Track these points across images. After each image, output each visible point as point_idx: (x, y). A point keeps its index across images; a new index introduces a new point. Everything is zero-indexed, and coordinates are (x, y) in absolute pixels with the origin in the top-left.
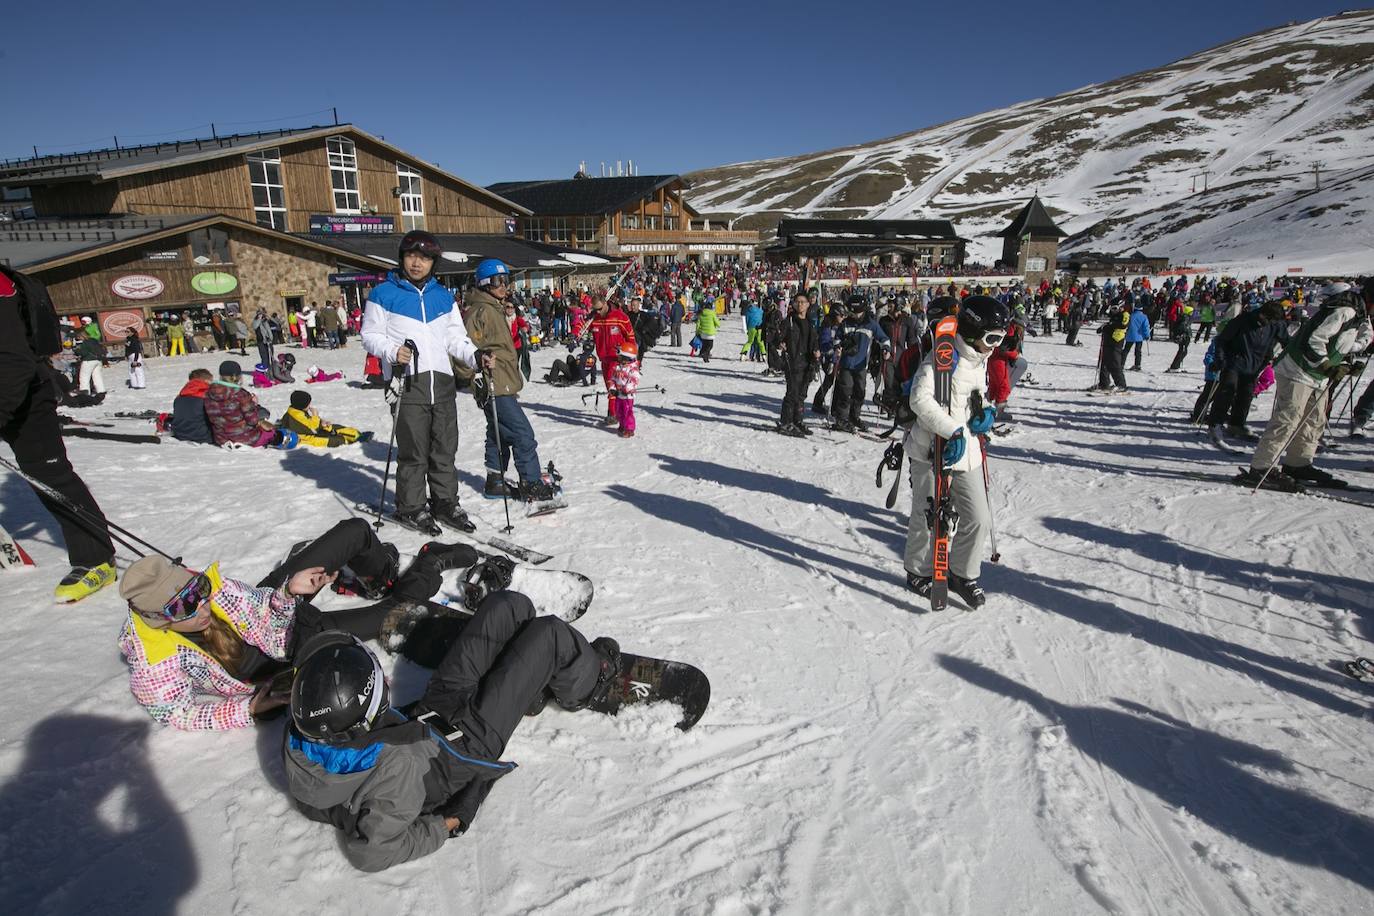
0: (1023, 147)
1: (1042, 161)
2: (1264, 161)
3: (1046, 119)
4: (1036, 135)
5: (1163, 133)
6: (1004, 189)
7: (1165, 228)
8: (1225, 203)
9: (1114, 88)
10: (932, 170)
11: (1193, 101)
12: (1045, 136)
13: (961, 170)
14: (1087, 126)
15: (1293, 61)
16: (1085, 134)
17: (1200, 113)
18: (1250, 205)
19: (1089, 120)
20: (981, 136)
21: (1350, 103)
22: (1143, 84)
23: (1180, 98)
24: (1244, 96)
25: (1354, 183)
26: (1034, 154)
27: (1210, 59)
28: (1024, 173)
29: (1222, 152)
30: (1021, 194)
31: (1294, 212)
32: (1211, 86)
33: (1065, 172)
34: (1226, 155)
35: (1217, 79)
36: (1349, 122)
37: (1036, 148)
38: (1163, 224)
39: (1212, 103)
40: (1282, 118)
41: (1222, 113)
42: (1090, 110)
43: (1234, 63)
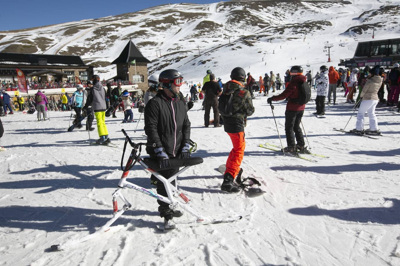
0: (90, 37)
1: (99, 43)
2: (176, 46)
3: (97, 27)
4: (94, 32)
5: (142, 35)
6: (86, 54)
7: (156, 68)
8: (173, 59)
9: (120, 18)
10: (50, 45)
11: (149, 25)
12: (98, 33)
13: (65, 45)
14: (114, 31)
15: (174, 15)
16: (113, 33)
17: (152, 29)
18: (181, 60)
19: (114, 28)
20: (71, 31)
21: (193, 30)
22: (130, 17)
23: (144, 23)
24: (163, 25)
25: (210, 53)
26: (95, 40)
27: (149, 12)
28: (93, 47)
29: (162, 43)
30: (93, 56)
31: (197, 63)
32: (153, 20)
33: (109, 48)
34: (164, 44)
35: (154, 18)
36: (195, 36)
37: (95, 38)
38: (155, 67)
39: (154, 26)
40: (176, 33)
41: (158, 30)
42: (114, 25)
43: (157, 14)
